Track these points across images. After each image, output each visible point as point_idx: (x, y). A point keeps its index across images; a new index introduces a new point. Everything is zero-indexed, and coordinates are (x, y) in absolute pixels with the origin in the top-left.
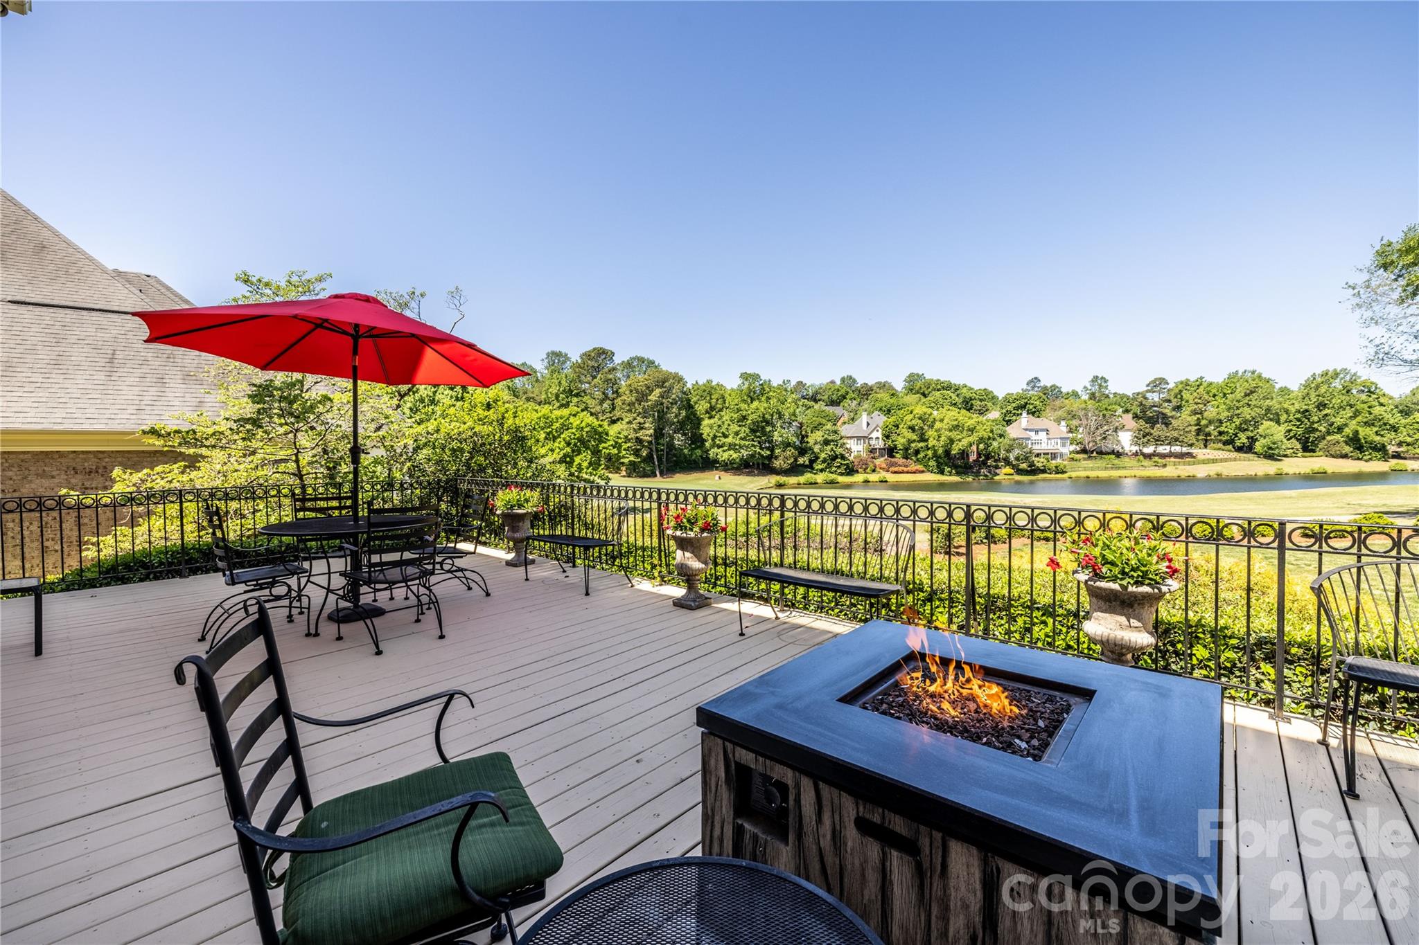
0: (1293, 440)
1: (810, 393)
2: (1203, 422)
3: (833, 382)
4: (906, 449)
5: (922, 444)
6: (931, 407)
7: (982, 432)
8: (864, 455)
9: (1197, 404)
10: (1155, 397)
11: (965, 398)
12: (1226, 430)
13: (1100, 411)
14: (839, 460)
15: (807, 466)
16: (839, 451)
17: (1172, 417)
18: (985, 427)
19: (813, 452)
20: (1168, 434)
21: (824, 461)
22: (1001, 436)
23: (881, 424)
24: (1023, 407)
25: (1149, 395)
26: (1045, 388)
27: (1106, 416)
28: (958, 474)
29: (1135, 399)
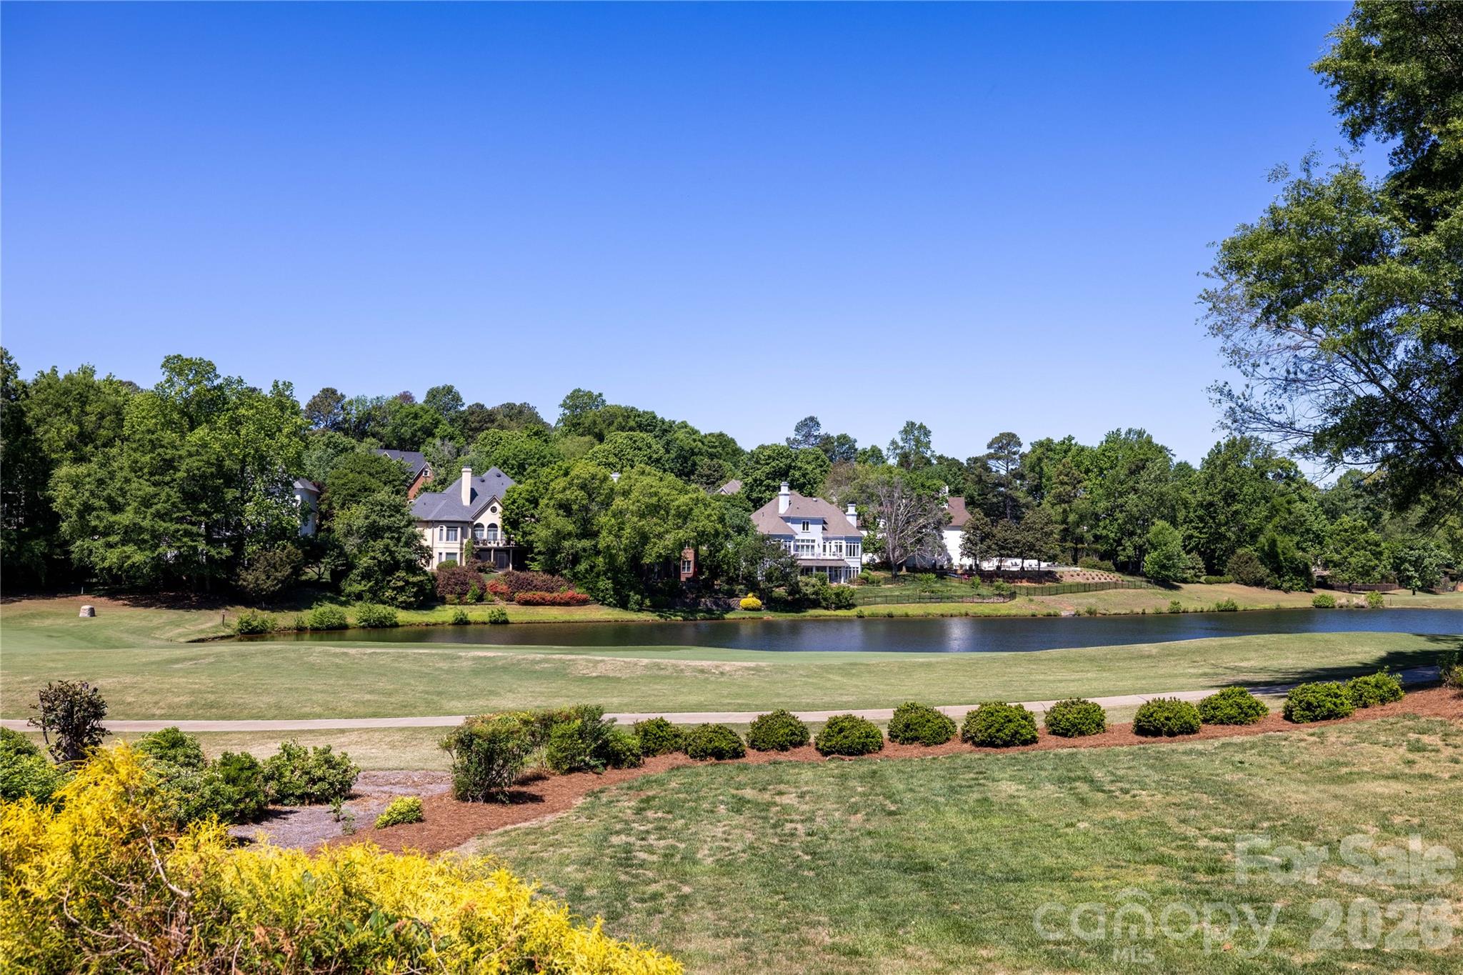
0: (1194, 554)
1: (354, 414)
2: (1072, 518)
3: (406, 397)
4: (552, 552)
5: (586, 543)
6: (608, 465)
7: (704, 521)
8: (461, 561)
9: (1062, 483)
10: (1000, 468)
11: (682, 449)
12: (1104, 532)
13: (913, 489)
14: (402, 574)
15: (326, 587)
16: (402, 553)
17: (1027, 506)
18: (709, 511)
19: (342, 553)
20: (1018, 537)
21: (367, 575)
22: (740, 530)
23: (502, 496)
24: (782, 474)
25: (992, 463)
26: (827, 439)
27: (924, 499)
28: (655, 608)
29: (969, 469)
